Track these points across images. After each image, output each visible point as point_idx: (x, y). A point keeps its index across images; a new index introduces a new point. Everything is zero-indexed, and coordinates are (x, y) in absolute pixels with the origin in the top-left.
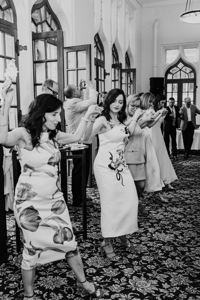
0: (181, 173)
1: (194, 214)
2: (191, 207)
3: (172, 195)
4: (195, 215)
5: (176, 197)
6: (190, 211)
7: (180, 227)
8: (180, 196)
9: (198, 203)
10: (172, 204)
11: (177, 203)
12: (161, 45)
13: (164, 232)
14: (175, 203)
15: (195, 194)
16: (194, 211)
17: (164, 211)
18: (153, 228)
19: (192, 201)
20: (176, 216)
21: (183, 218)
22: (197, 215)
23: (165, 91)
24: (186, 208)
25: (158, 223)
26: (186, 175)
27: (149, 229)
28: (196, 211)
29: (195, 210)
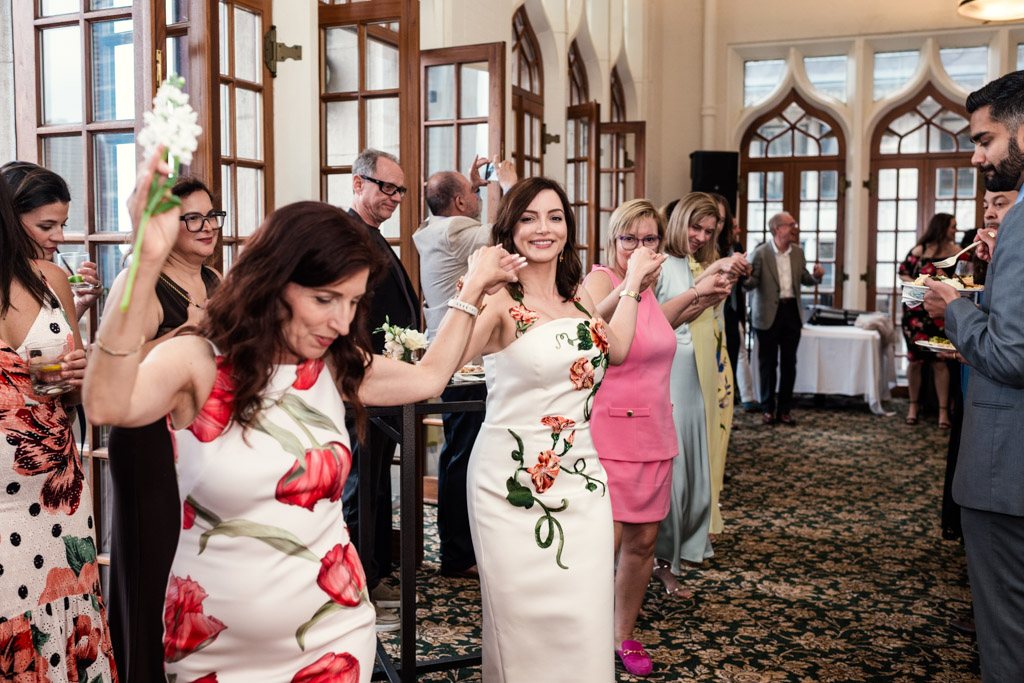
0: (799, 472)
1: (848, 605)
2: (837, 583)
3: (772, 543)
4: (855, 609)
5: (785, 551)
6: (835, 596)
7: (803, 649)
8: (799, 548)
9: (863, 570)
10: (773, 572)
11: (790, 570)
12: (729, 44)
13: (753, 663)
14: (784, 570)
15: (850, 540)
16: (849, 598)
17: (749, 594)
18: (716, 651)
19: (840, 565)
20: (788, 611)
21: (812, 619)
22: (860, 609)
23: (741, 197)
24: (822, 586)
25: (730, 634)
26: (816, 479)
27: (703, 652)
28: (855, 595)
29: (853, 592)
